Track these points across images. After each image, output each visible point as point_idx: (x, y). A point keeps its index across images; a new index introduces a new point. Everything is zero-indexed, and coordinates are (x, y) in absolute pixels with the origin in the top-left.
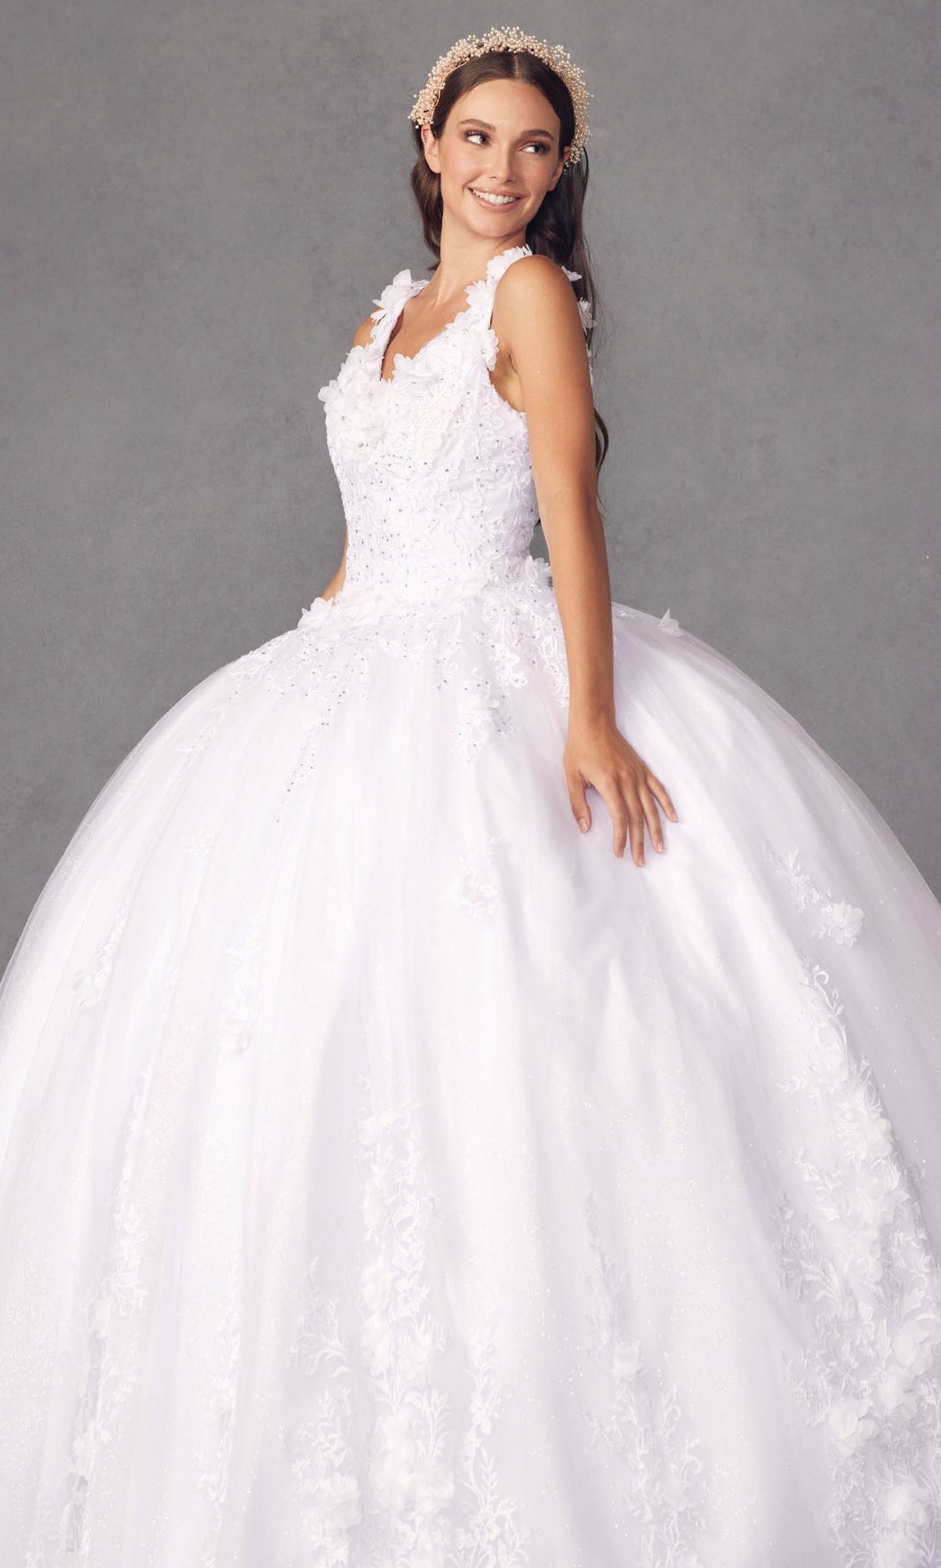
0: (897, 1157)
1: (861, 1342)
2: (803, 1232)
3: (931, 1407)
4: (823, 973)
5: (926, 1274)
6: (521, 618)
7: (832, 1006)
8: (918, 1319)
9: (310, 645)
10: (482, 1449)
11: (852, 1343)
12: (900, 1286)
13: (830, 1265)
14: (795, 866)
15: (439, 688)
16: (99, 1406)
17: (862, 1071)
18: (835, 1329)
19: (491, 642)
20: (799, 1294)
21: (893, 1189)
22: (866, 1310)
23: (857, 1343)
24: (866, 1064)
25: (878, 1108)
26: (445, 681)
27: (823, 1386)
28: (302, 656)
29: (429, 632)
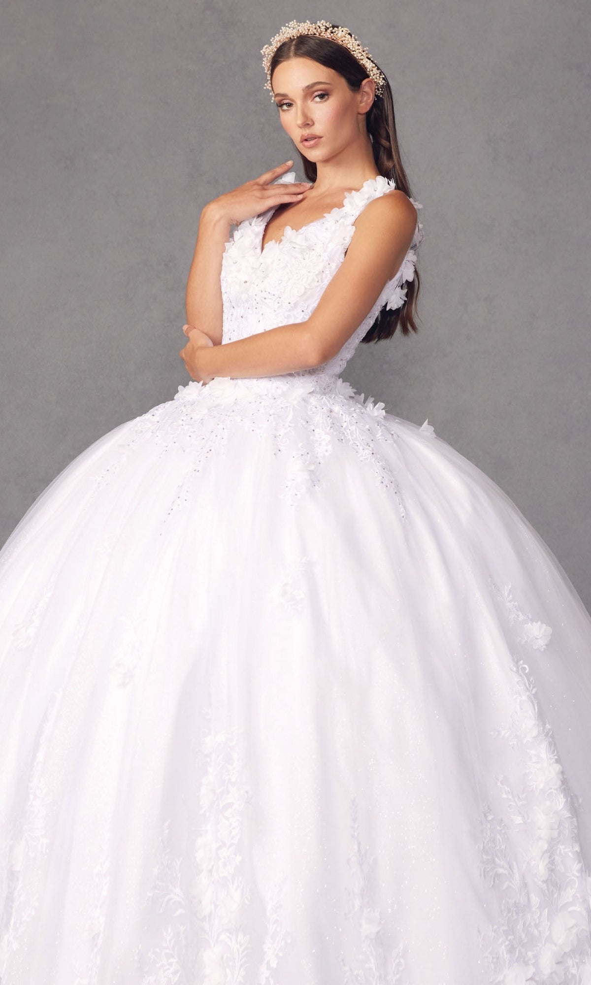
0: (564, 788)
1: (530, 924)
2: (498, 837)
3: (574, 976)
4: (526, 666)
5: (577, 877)
6: (333, 414)
7: (530, 687)
8: (569, 910)
9: (187, 415)
10: (270, 979)
11: (524, 924)
12: (558, 885)
13: (515, 864)
14: (509, 595)
15: (275, 454)
16: (12, 923)
17: (546, 731)
18: (514, 912)
19: (312, 428)
20: (492, 883)
21: (559, 810)
22: (535, 900)
23: (527, 924)
24: (549, 727)
25: (554, 756)
26: (280, 450)
27: (503, 953)
28: (181, 422)
29: (270, 415)
